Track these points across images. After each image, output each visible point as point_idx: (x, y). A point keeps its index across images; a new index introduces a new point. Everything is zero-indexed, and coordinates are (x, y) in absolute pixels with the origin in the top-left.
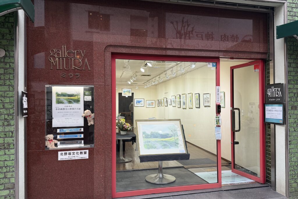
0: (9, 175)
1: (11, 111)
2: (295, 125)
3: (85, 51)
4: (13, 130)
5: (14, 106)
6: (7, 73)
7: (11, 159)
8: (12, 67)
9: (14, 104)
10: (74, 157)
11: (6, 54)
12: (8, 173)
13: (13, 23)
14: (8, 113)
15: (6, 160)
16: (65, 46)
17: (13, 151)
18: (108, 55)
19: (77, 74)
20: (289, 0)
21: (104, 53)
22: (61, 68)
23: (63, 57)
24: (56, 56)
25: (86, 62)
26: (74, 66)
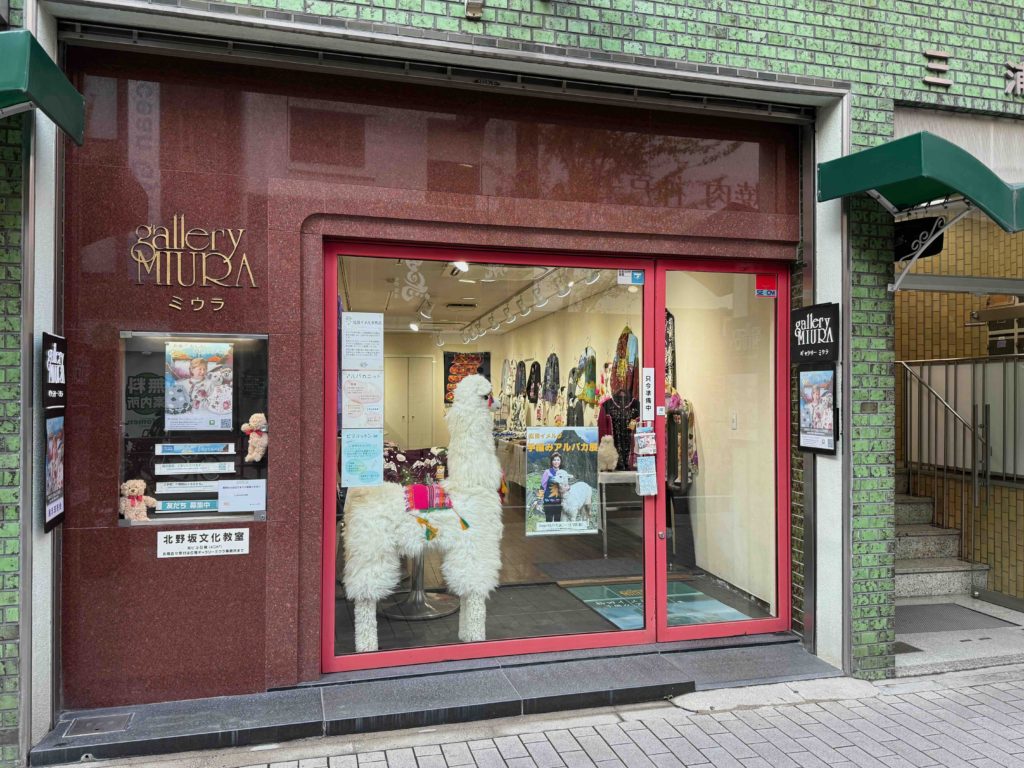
1: (11, 409)
2: (872, 459)
3: (241, 231)
4: (14, 465)
5: (18, 393)
7: (9, 552)
8: (15, 276)
9: (19, 387)
10: (206, 547)
13: (20, 146)
16: (183, 218)
17: (14, 528)
18: (314, 244)
19: (216, 300)
20: (856, 88)
21: (301, 237)
22: (168, 283)
23: (175, 247)
24: (154, 246)
25: (244, 266)
26: (207, 274)
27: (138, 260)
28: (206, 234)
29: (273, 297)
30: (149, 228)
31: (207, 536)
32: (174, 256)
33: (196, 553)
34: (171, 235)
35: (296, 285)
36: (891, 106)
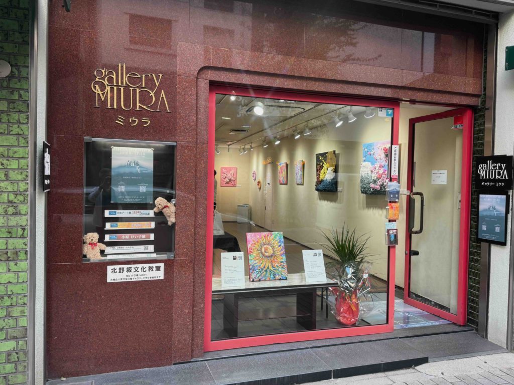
0: (16, 312)
1: (22, 186)
3: (161, 75)
4: (24, 224)
5: (27, 176)
6: (15, 110)
7: (21, 281)
8: (25, 98)
9: (28, 172)
10: (137, 275)
11: (12, 72)
12: (14, 309)
14: (15, 190)
15: (9, 282)
16: (124, 66)
17: (24, 265)
18: (204, 85)
19: (144, 119)
21: (197, 81)
22: (115, 107)
23: (120, 84)
24: (106, 83)
25: (163, 98)
26: (140, 103)
27: (96, 92)
28: (139, 76)
29: (179, 119)
30: (103, 71)
31: (138, 268)
32: (119, 90)
33: (131, 279)
34: (117, 76)
35: (194, 111)
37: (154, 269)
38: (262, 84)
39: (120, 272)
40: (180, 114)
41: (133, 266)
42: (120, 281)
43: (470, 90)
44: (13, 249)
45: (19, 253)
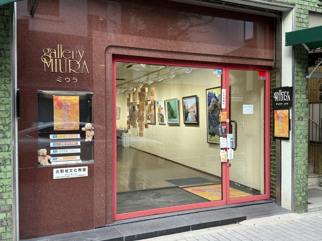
0: (5, 196)
1: (8, 121)
2: (301, 137)
3: (83, 51)
4: (9, 143)
5: (10, 115)
6: (2, 76)
7: (8, 177)
9: (11, 112)
10: (72, 174)
12: (4, 194)
14: (4, 123)
15: (1, 178)
16: (61, 46)
17: (9, 168)
18: (109, 57)
19: (74, 78)
20: (297, 6)
21: (105, 54)
22: (56, 71)
23: (59, 57)
24: (50, 56)
25: (85, 65)
26: (71, 68)
27: (44, 62)
28: (70, 53)
29: (95, 78)
30: (48, 49)
31: (72, 170)
32: (58, 61)
33: (68, 176)
34: (57, 52)
35: (103, 73)
36: (308, 13)
37: (82, 170)
38: (144, 55)
39: (61, 172)
40: (95, 75)
41: (69, 169)
42: (62, 178)
43: (267, 57)
44: (3, 158)
45: (6, 161)
